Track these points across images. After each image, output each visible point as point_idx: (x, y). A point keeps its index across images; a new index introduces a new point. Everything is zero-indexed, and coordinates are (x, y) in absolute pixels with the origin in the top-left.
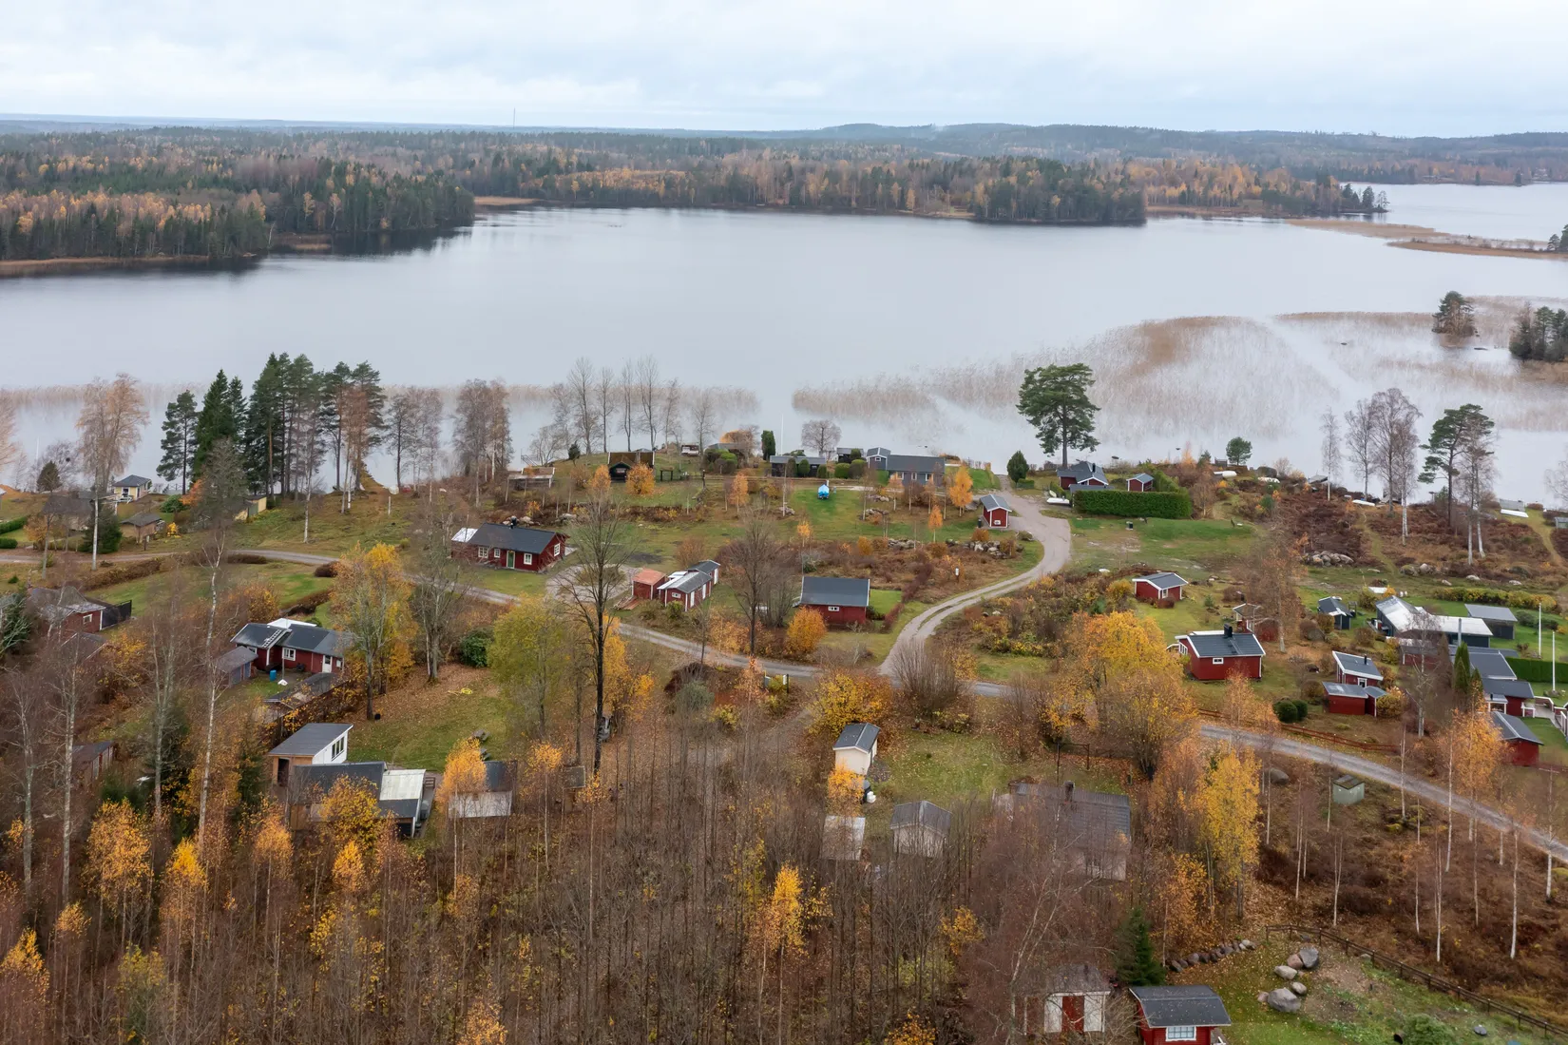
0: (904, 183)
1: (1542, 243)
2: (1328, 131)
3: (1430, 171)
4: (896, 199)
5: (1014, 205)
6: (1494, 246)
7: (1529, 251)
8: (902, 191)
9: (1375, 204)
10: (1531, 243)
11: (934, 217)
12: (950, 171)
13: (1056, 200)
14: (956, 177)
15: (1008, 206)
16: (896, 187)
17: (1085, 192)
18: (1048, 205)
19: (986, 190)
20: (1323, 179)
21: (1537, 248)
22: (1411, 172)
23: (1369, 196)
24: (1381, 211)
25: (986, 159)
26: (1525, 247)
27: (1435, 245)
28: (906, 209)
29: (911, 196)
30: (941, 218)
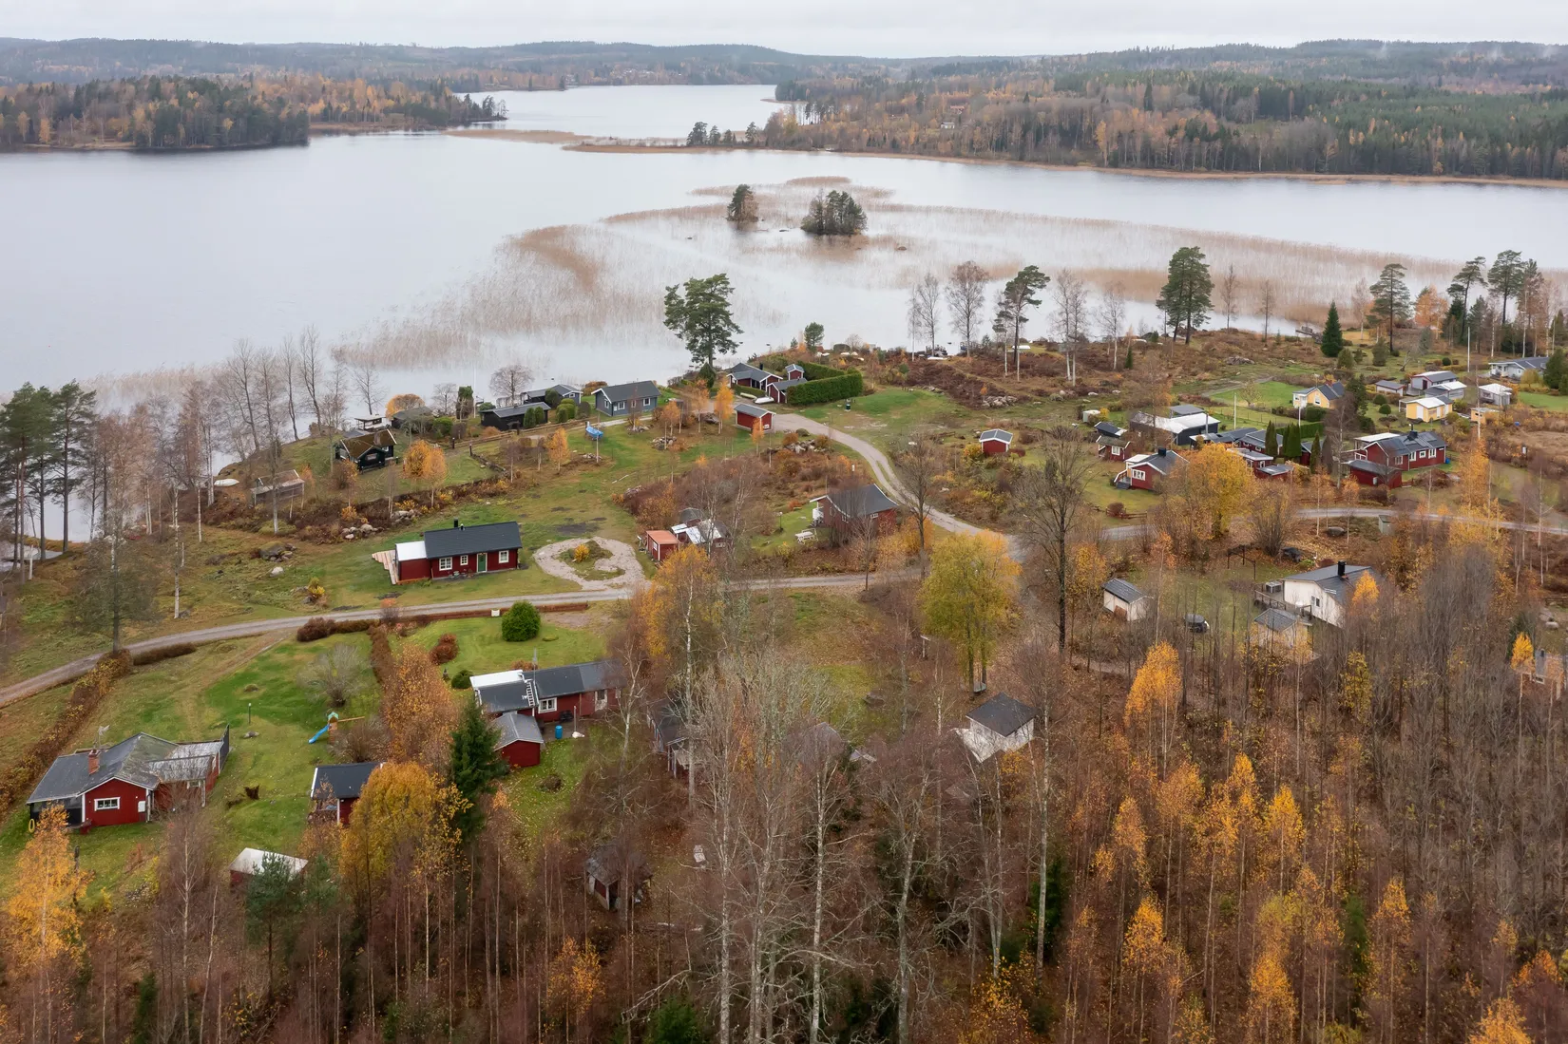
0: (33, 110)
1: (681, 140)
2: (371, 42)
3: (491, 80)
4: (24, 132)
5: (182, 131)
6: (648, 145)
7: (674, 148)
8: (31, 122)
9: (495, 113)
10: (676, 141)
11: (83, 150)
12: (84, 95)
13: (228, 123)
14: (94, 101)
15: (175, 133)
16: (23, 117)
17: (254, 113)
18: (218, 129)
19: (148, 115)
20: (437, 90)
21: (679, 145)
22: (477, 82)
23: (489, 105)
24: (500, 118)
25: (131, 81)
26: (670, 144)
27: (602, 146)
28: (37, 142)
29: (45, 125)
30: (94, 150)
